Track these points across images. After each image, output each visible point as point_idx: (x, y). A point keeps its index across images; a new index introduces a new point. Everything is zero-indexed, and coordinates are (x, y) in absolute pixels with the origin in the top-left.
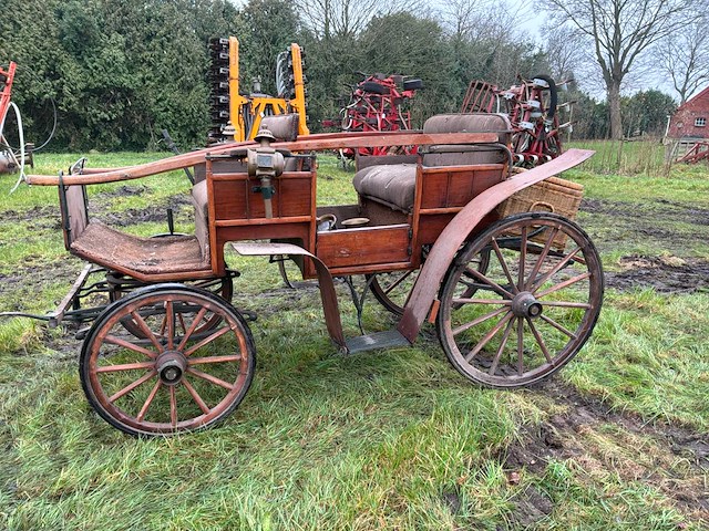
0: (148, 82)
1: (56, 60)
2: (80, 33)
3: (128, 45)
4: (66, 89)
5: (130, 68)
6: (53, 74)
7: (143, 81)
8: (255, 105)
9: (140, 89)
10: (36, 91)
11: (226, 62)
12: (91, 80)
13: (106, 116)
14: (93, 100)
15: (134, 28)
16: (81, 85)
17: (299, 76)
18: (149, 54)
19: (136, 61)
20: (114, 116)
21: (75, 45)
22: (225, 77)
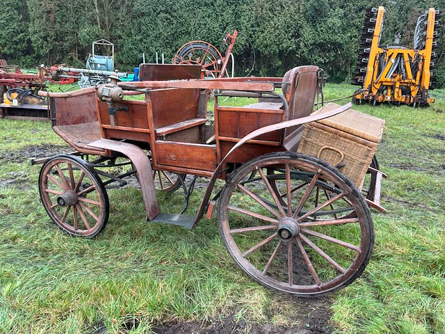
0: (353, 38)
1: (300, 27)
2: (316, 10)
3: (345, 15)
4: (302, 44)
5: (344, 30)
6: (297, 35)
7: (351, 38)
8: (389, 54)
9: (347, 43)
10: (285, 45)
11: (373, 25)
12: (317, 38)
13: (322, 60)
14: (316, 51)
15: (351, 4)
16: (311, 42)
17: (430, 32)
18: (358, 20)
19: (349, 26)
20: (327, 61)
21: (313, 17)
22: (371, 35)
